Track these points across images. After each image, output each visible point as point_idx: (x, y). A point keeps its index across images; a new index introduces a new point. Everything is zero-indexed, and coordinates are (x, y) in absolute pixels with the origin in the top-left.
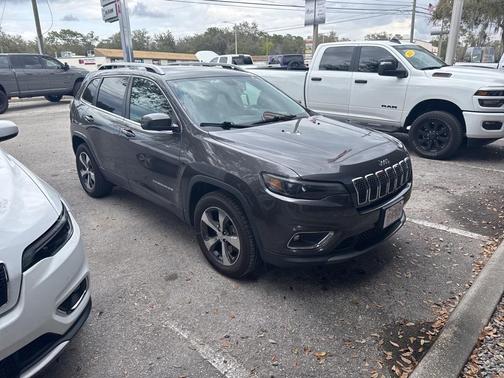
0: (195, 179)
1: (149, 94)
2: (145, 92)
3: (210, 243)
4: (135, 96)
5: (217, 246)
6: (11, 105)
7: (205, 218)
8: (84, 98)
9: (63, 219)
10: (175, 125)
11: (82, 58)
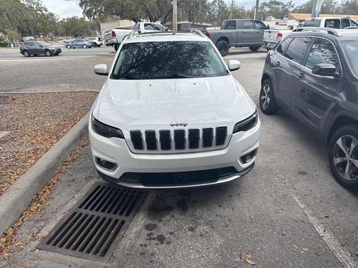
0: (340, 113)
1: (323, 49)
2: (319, 48)
3: (338, 160)
4: (312, 50)
5: (343, 164)
6: (230, 51)
7: (339, 142)
8: (278, 50)
9: (255, 116)
10: (337, 73)
11: (279, 20)
